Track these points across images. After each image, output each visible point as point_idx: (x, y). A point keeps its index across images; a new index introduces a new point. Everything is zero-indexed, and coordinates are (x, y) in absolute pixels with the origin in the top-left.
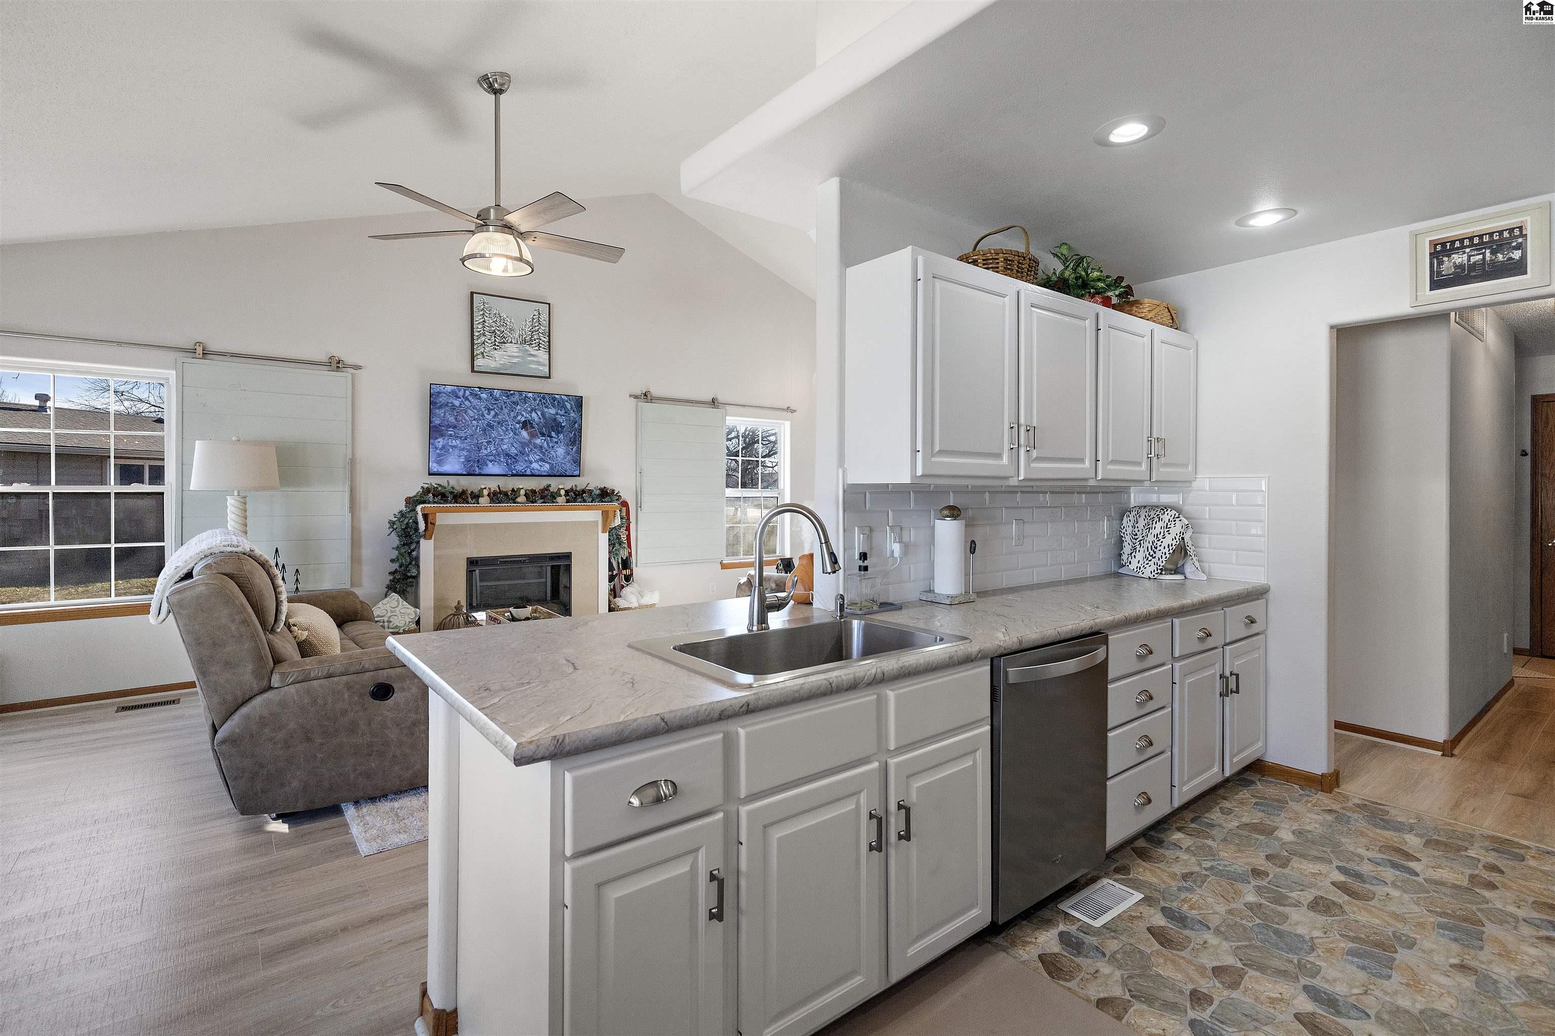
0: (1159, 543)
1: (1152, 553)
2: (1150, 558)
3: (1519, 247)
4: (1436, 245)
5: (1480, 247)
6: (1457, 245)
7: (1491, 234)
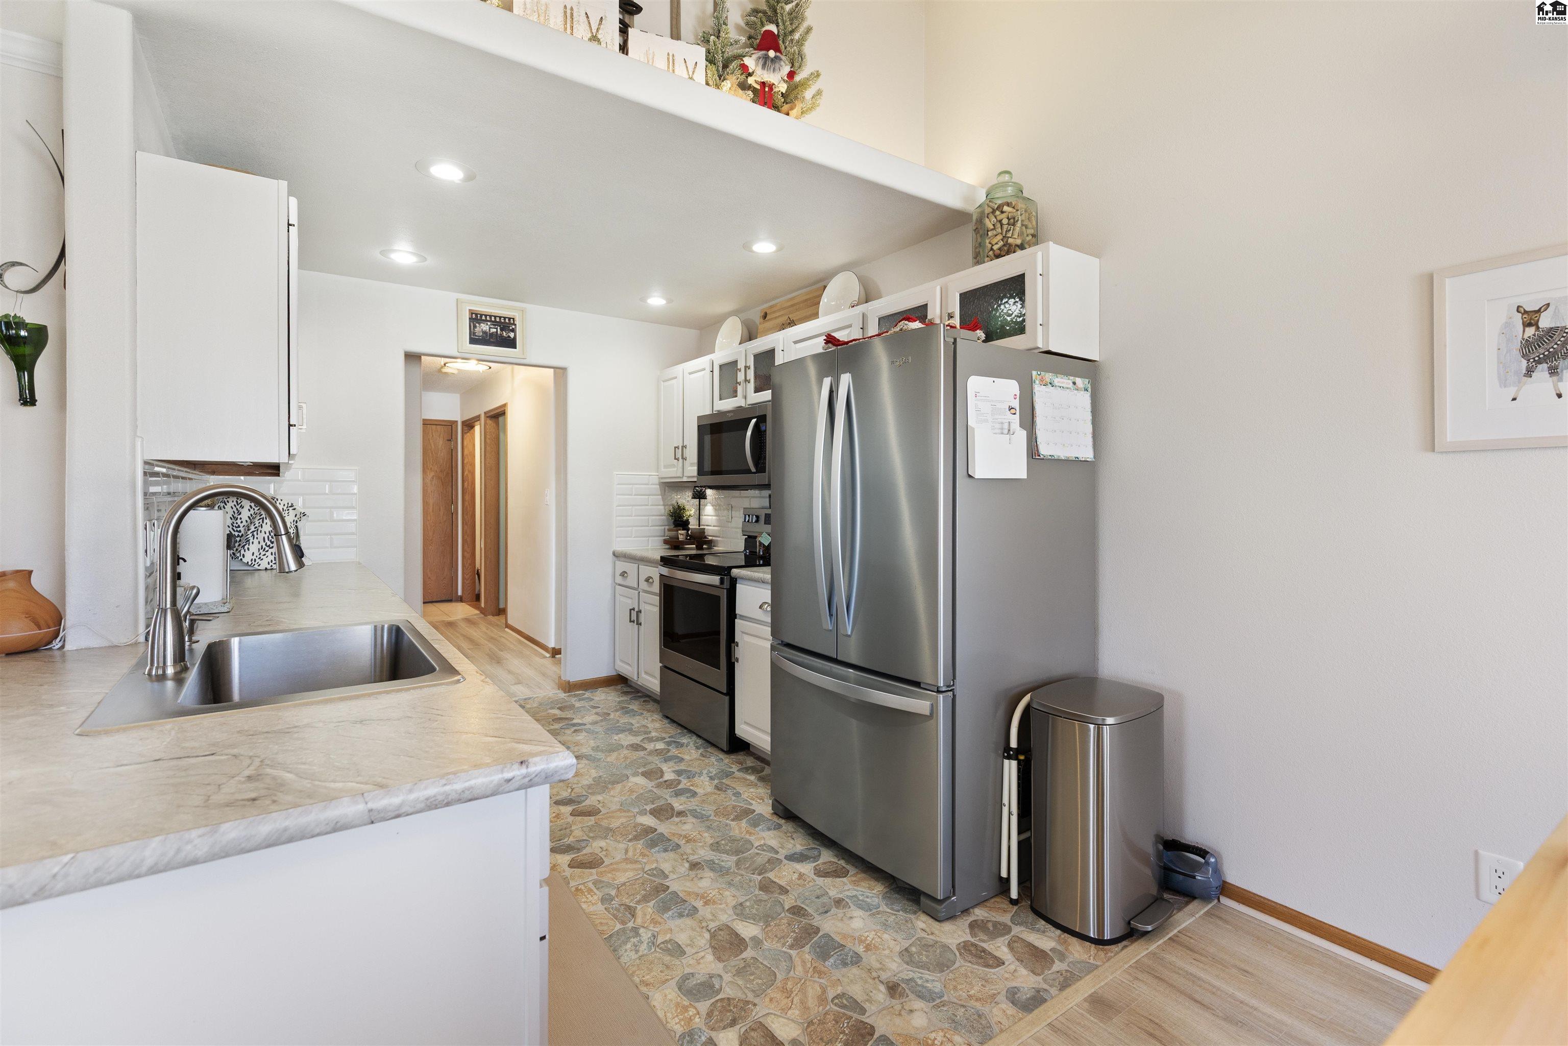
3: (513, 330)
4: (472, 314)
5: (495, 323)
6: (484, 318)
7: (500, 317)
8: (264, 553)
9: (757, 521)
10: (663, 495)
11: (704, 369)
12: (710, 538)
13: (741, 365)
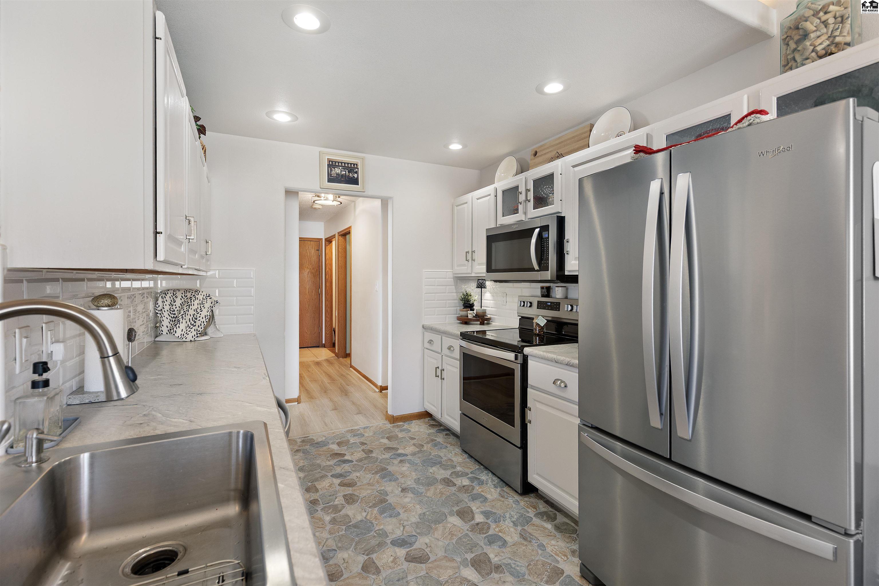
0: (199, 315)
1: (193, 323)
2: (192, 326)
3: (356, 172)
4: (330, 161)
5: (345, 168)
6: (337, 164)
7: (348, 164)
8: (190, 329)
9: (530, 306)
10: (456, 285)
11: (490, 195)
12: (489, 316)
13: (522, 189)
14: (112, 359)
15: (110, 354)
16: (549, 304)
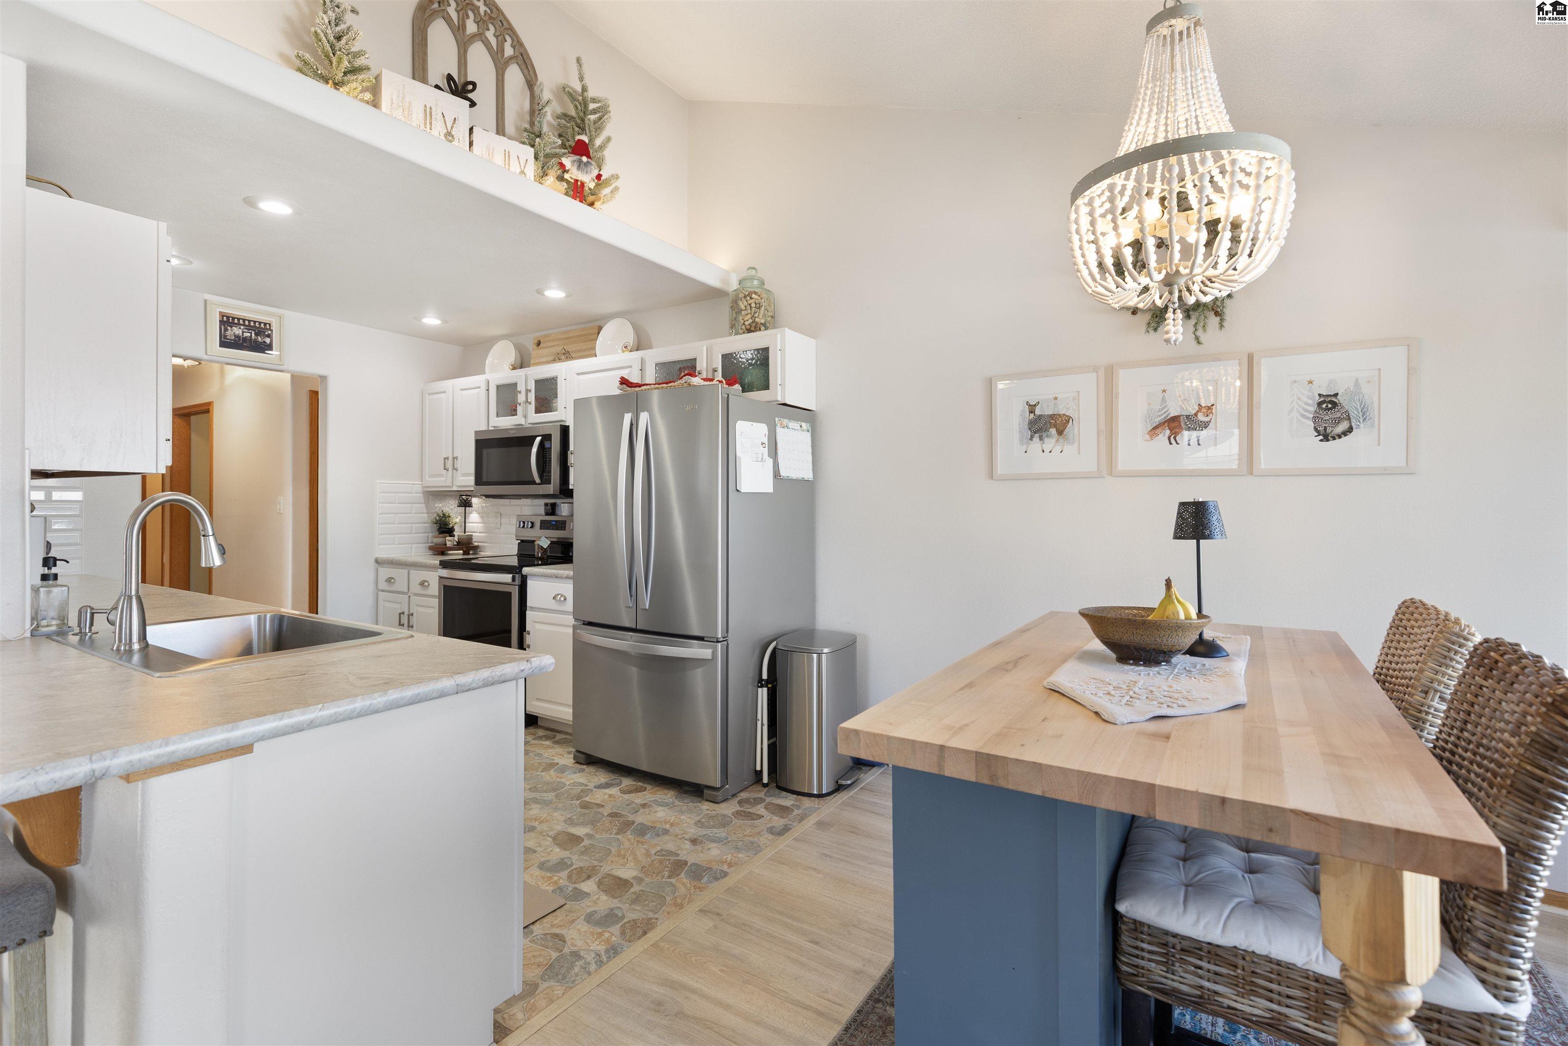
3: (269, 336)
4: (223, 316)
5: (249, 328)
6: (236, 321)
7: (255, 322)
9: (532, 527)
10: (427, 503)
11: (479, 387)
12: (476, 544)
13: (521, 387)
14: (211, 538)
15: (211, 533)
16: (554, 523)
